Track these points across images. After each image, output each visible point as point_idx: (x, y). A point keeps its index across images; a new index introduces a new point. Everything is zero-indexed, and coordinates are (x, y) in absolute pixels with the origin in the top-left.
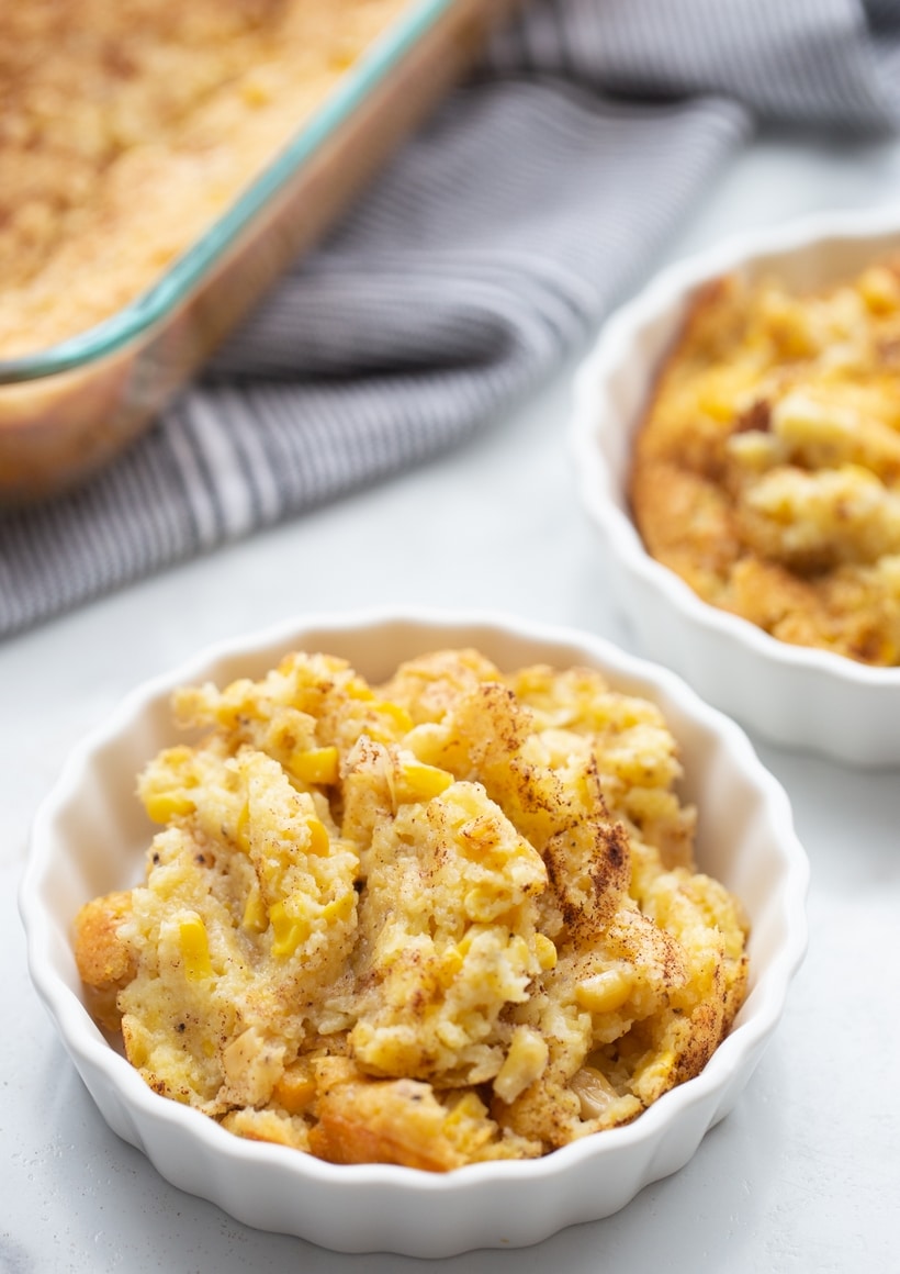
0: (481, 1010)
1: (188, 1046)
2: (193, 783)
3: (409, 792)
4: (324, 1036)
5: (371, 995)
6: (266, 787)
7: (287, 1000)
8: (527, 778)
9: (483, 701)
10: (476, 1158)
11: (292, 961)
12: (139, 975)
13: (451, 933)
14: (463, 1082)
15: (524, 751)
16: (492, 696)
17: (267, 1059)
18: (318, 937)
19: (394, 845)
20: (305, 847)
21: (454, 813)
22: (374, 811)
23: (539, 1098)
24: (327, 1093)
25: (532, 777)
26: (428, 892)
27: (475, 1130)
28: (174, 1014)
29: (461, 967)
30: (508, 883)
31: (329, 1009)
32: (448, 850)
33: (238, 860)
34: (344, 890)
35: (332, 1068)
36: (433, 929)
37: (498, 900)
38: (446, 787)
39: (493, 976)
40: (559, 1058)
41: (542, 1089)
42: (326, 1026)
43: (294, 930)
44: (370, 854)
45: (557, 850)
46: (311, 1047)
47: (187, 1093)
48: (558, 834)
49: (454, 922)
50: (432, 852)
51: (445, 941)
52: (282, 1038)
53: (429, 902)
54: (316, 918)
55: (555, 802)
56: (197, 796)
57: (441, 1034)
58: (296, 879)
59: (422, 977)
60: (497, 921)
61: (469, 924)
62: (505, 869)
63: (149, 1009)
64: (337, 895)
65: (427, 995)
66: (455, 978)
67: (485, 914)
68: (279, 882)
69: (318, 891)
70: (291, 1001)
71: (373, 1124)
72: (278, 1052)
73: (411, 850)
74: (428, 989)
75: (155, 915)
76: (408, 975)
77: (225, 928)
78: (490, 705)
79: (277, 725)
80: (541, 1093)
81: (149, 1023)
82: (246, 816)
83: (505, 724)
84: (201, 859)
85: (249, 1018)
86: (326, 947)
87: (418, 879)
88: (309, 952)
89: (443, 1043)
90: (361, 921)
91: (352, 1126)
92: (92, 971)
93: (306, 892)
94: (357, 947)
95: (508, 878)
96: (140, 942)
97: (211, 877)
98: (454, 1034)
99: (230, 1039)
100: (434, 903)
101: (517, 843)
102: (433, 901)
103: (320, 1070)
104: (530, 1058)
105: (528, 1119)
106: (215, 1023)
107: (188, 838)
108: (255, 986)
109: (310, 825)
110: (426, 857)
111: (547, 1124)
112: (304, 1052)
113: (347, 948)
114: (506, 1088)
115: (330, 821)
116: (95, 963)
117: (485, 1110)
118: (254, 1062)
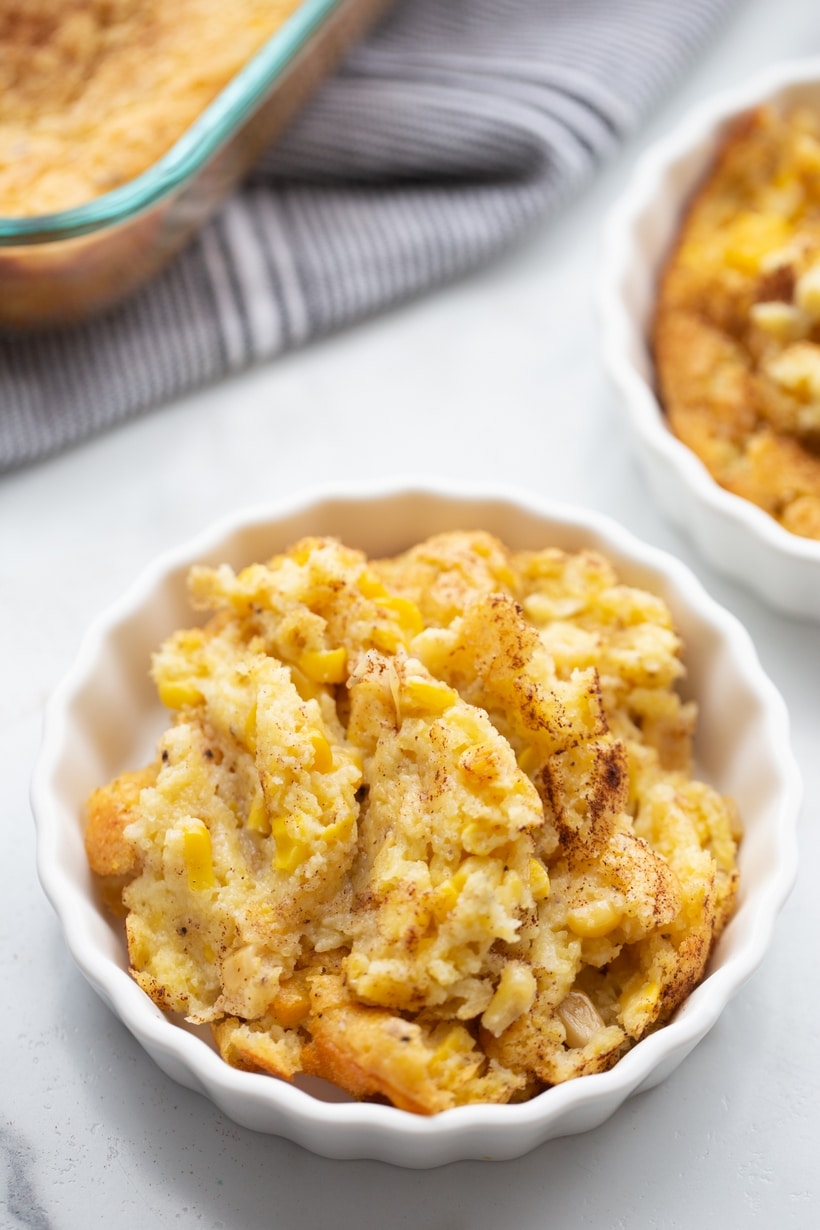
0: (473, 946)
1: (190, 950)
2: (204, 672)
3: (414, 705)
4: (319, 953)
5: (367, 920)
6: (273, 697)
7: (285, 918)
8: (530, 697)
9: (490, 612)
10: (461, 1099)
11: (292, 880)
12: (145, 875)
13: (448, 863)
14: (452, 1016)
15: (528, 668)
16: (500, 609)
17: (263, 980)
18: (317, 860)
19: (397, 760)
20: (309, 764)
21: (455, 736)
22: (378, 721)
23: (525, 1032)
24: (320, 1016)
25: (535, 697)
26: (427, 818)
27: (461, 1067)
28: (176, 917)
29: (454, 905)
30: (505, 819)
31: (326, 927)
32: (448, 777)
33: (245, 762)
34: (346, 804)
35: (325, 988)
36: (430, 856)
37: (494, 834)
38: (452, 704)
39: (486, 918)
40: (547, 989)
41: (529, 1022)
42: (323, 944)
43: (294, 851)
44: (373, 764)
45: (556, 771)
46: (307, 963)
47: (186, 998)
48: (558, 753)
49: (450, 852)
50: (433, 774)
51: (442, 870)
52: (279, 957)
53: (428, 829)
54: (317, 838)
55: (556, 725)
56: (207, 688)
57: (431, 972)
58: (298, 797)
59: (416, 913)
60: (493, 855)
61: (465, 855)
62: (503, 805)
63: (153, 910)
64: (338, 816)
65: (420, 931)
66: (449, 915)
67: (481, 849)
68: (282, 798)
69: (319, 810)
70: (289, 920)
71: (363, 1060)
72: (274, 973)
73: (413, 767)
74: (421, 925)
75: (162, 819)
76: (403, 909)
77: (229, 832)
78: (498, 618)
79: (289, 623)
80: (528, 1027)
81: (153, 924)
83: (511, 640)
84: (209, 755)
85: (248, 936)
86: (325, 869)
87: (417, 804)
88: (308, 875)
89: (433, 979)
90: (361, 833)
91: (342, 1056)
92: (100, 862)
93: (307, 812)
94: (356, 860)
95: (505, 814)
96: (146, 844)
97: (218, 774)
98: (444, 972)
99: (229, 950)
100: (432, 830)
101: (516, 778)
102: (431, 828)
103: (315, 990)
104: (518, 996)
105: (514, 1052)
106: (216, 931)
107: (198, 733)
108: (256, 898)
109: (316, 742)
110: (427, 777)
111: (532, 1058)
112: (303, 964)
113: (346, 865)
114: (494, 1022)
116: (102, 855)
117: (472, 1043)
118: (251, 981)
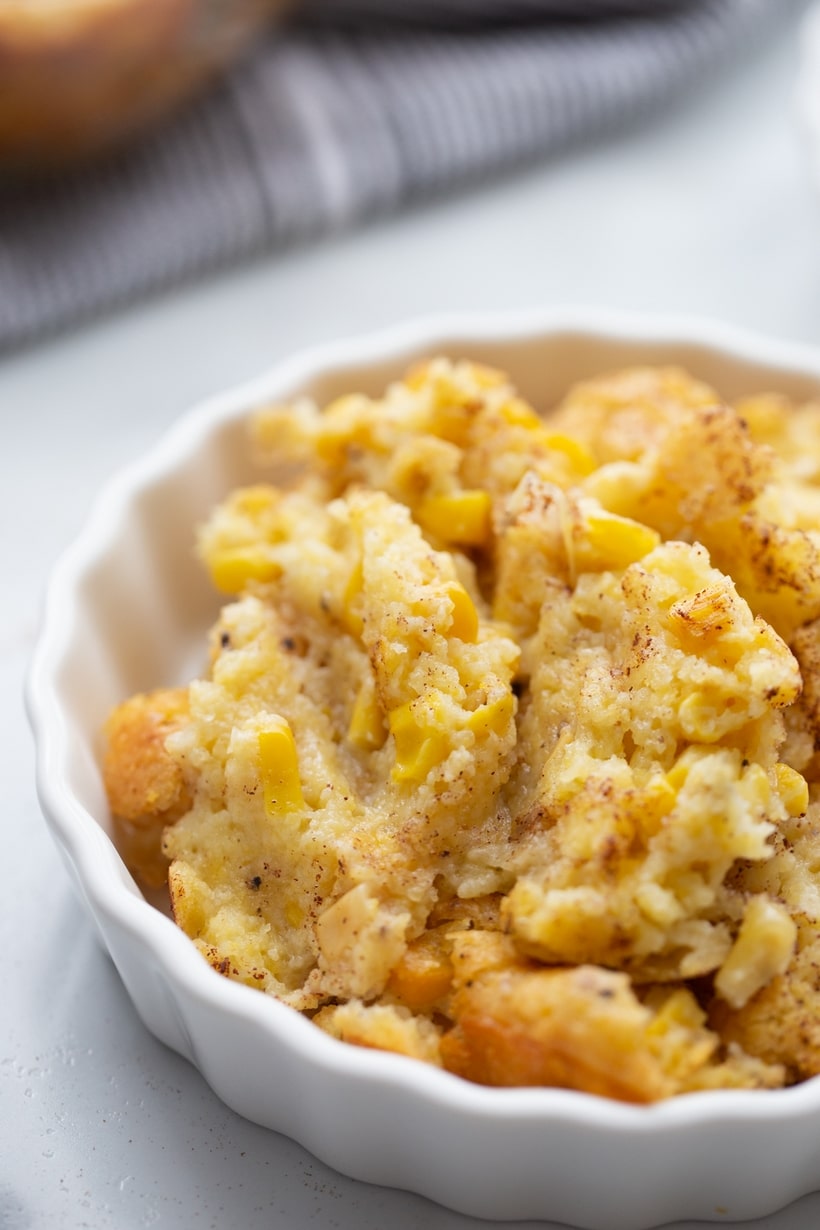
0: (700, 869)
1: (266, 909)
2: (279, 537)
3: (595, 555)
4: (465, 901)
5: (537, 844)
6: (388, 541)
7: (413, 845)
8: (766, 542)
9: (701, 432)
10: (690, 1085)
11: (422, 790)
12: (197, 805)
13: (656, 757)
14: (671, 974)
15: (760, 504)
16: (716, 426)
17: (383, 931)
18: (461, 757)
19: (573, 630)
20: (444, 626)
21: (662, 587)
22: (543, 582)
23: (781, 1002)
24: (469, 984)
25: (773, 541)
26: (623, 697)
27: (689, 1045)
28: (245, 863)
29: (674, 805)
30: (743, 687)
31: (474, 862)
32: (653, 638)
33: (344, 648)
34: (500, 691)
35: (477, 947)
36: (629, 749)
37: (727, 711)
38: (650, 550)
39: (720, 820)
40: (810, 944)
41: (785, 988)
42: (470, 885)
43: (426, 745)
44: (535, 643)
45: (807, 646)
46: (446, 918)
47: (262, 977)
48: (807, 624)
49: (662, 740)
50: (628, 642)
51: (648, 767)
52: (405, 902)
53: (625, 711)
54: (459, 728)
55: (805, 576)
56: (285, 555)
57: (643, 902)
58: (430, 672)
59: (617, 817)
60: (724, 742)
61: (683, 745)
62: (739, 666)
63: (210, 854)
64: (491, 695)
65: (622, 845)
66: (664, 821)
67: (709, 731)
68: (405, 677)
69: (461, 690)
70: (420, 849)
71: (541, 1031)
72: (399, 921)
73: (596, 638)
74: (624, 836)
75: (223, 719)
76: (595, 814)
77: (322, 742)
78: (713, 438)
79: (406, 456)
80: (784, 995)
81: (208, 875)
82: (358, 582)
83: (734, 465)
84: (289, 645)
85: (358, 870)
86: (472, 771)
87: (608, 679)
88: (449, 777)
89: (645, 915)
90: (520, 738)
91: (507, 1033)
92: (127, 799)
93: (445, 691)
94: (515, 774)
95: (745, 679)
96: (200, 757)
97: (303, 669)
98: (661, 903)
99: (328, 901)
100: (632, 713)
101: (758, 629)
102: (631, 710)
103: (459, 949)
104: (770, 942)
105: (765, 1032)
106: (306, 878)
107: (270, 615)
108: (366, 825)
109: (453, 595)
110: (619, 648)
111: (792, 1041)
112: (436, 923)
113: (501, 776)
114: (735, 984)
115: (476, 596)
116: (131, 786)
117: (701, 1017)
118: (364, 934)
